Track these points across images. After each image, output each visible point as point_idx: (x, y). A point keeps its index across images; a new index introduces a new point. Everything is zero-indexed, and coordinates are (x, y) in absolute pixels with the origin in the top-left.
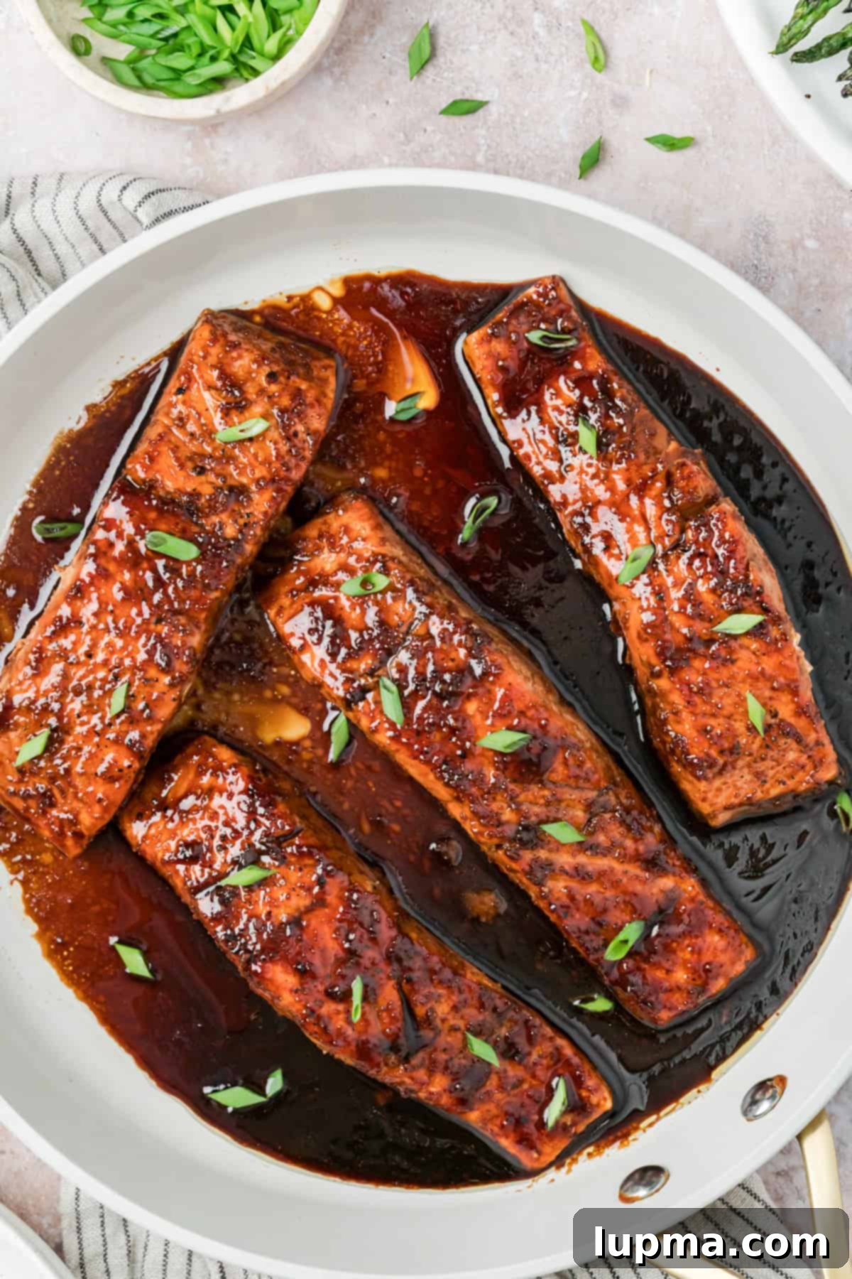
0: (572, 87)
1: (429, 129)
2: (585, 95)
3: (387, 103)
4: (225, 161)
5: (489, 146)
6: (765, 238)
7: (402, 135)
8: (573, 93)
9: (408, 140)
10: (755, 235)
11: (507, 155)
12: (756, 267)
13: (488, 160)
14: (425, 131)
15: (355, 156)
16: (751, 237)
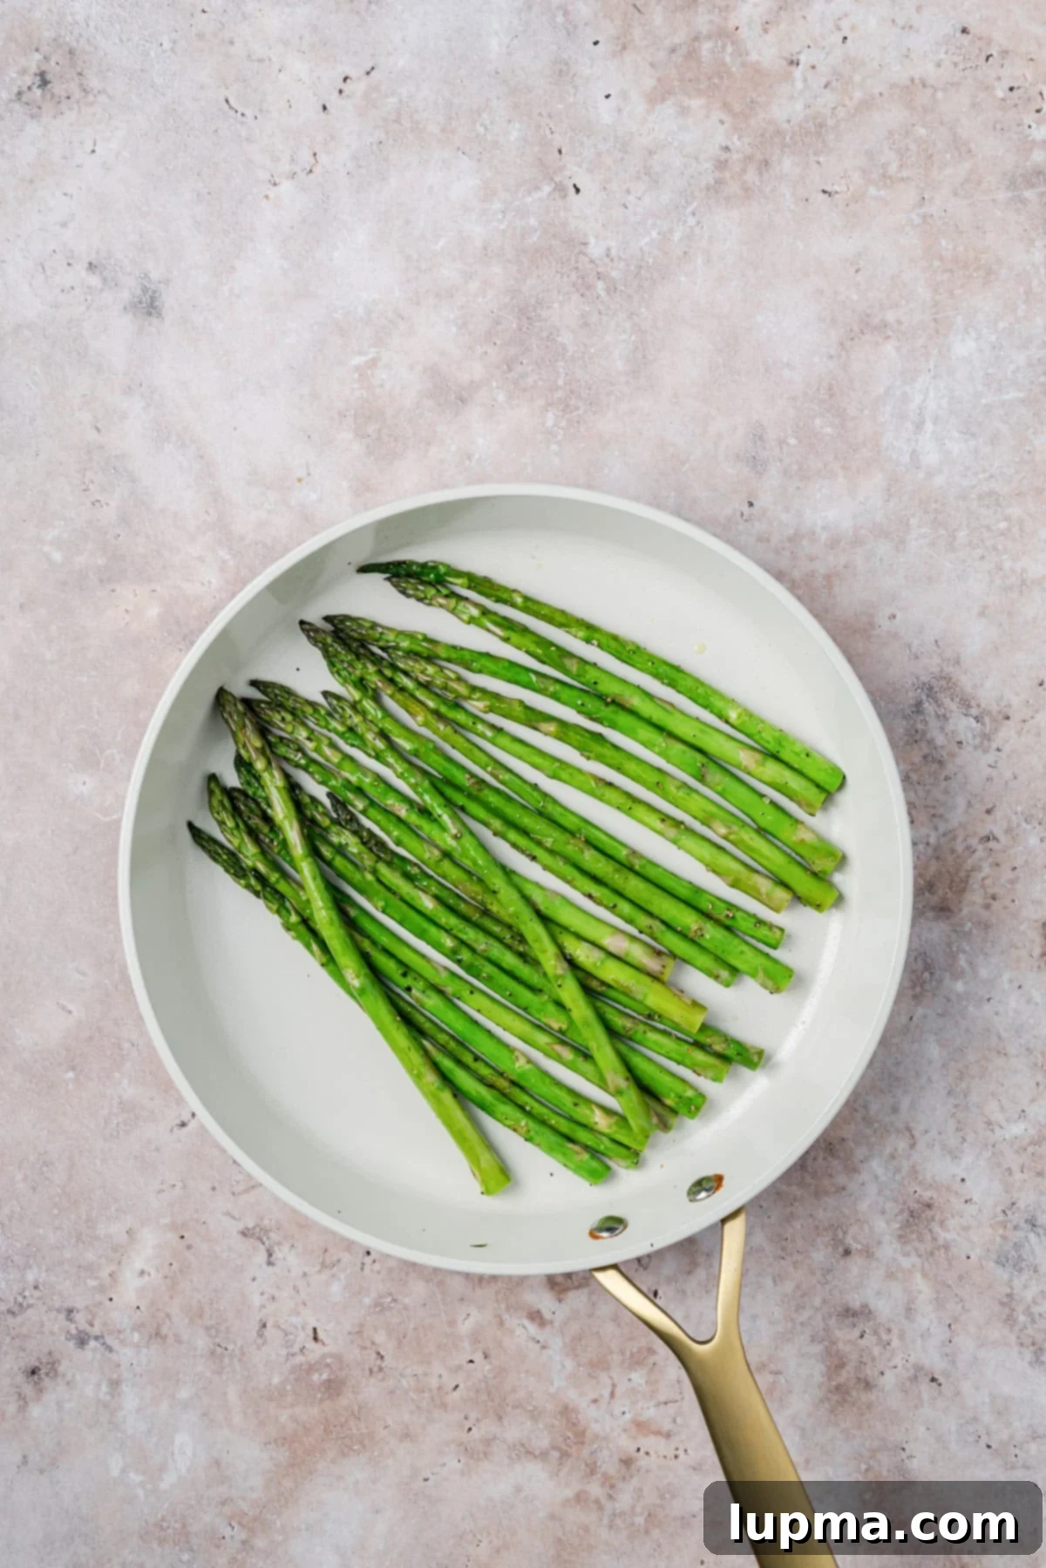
0: (624, 331)
1: (525, 361)
2: (633, 338)
3: (495, 344)
4: (382, 386)
5: (567, 374)
6: (761, 438)
7: (505, 367)
8: (624, 337)
9: (510, 369)
10: (754, 435)
11: (579, 381)
12: (754, 458)
13: (565, 384)
14: (522, 363)
15: (472, 382)
16: (751, 436)
